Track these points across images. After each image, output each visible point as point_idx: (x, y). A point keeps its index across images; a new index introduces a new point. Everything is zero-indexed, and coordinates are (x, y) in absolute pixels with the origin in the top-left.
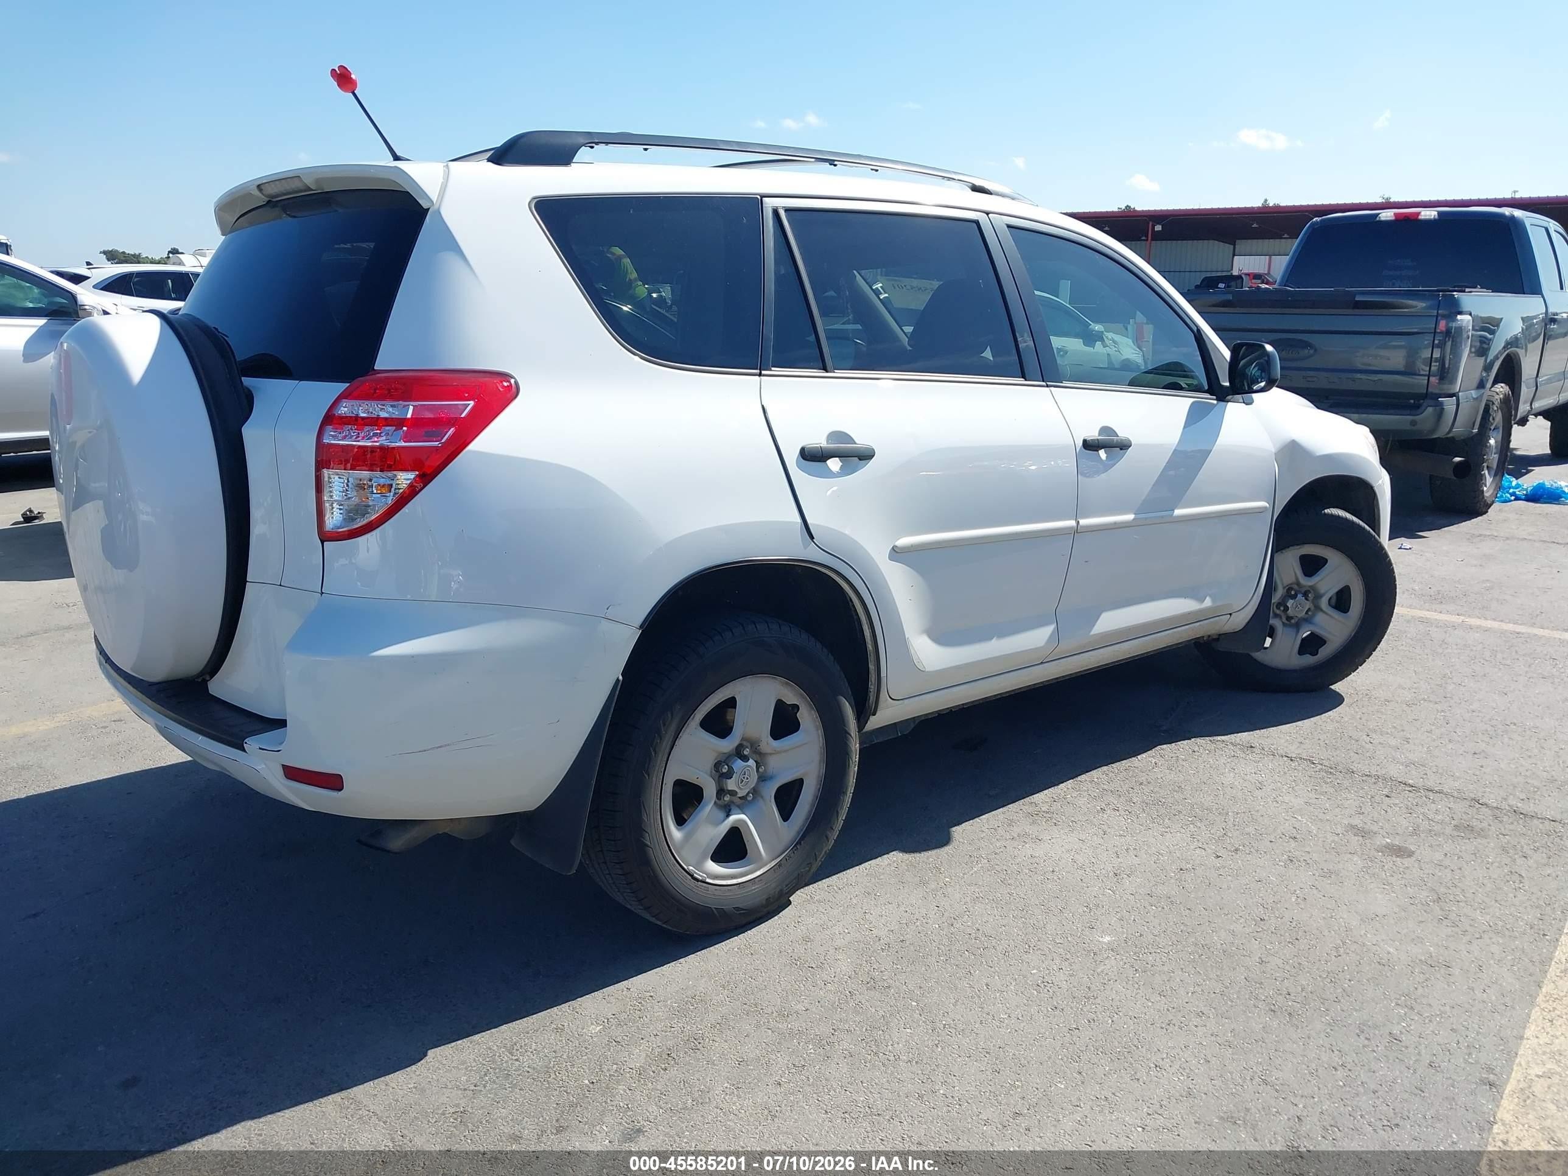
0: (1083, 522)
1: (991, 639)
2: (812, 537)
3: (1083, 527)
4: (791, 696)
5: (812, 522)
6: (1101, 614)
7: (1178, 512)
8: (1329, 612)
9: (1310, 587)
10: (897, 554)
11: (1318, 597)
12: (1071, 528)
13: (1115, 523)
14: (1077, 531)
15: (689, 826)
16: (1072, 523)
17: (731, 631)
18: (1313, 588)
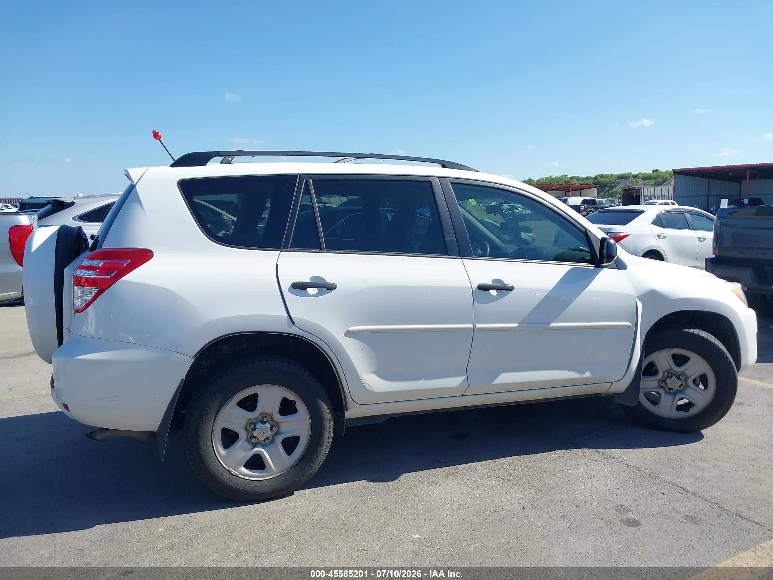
0: (478, 326)
1: (421, 380)
2: (294, 323)
3: (478, 328)
4: (291, 396)
5: (293, 316)
6: (500, 374)
7: (552, 325)
8: (695, 389)
9: (681, 372)
10: (349, 334)
11: (687, 378)
12: (471, 328)
13: (503, 328)
14: (474, 329)
15: (231, 449)
16: (471, 326)
17: (253, 363)
18: (683, 373)
